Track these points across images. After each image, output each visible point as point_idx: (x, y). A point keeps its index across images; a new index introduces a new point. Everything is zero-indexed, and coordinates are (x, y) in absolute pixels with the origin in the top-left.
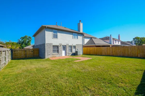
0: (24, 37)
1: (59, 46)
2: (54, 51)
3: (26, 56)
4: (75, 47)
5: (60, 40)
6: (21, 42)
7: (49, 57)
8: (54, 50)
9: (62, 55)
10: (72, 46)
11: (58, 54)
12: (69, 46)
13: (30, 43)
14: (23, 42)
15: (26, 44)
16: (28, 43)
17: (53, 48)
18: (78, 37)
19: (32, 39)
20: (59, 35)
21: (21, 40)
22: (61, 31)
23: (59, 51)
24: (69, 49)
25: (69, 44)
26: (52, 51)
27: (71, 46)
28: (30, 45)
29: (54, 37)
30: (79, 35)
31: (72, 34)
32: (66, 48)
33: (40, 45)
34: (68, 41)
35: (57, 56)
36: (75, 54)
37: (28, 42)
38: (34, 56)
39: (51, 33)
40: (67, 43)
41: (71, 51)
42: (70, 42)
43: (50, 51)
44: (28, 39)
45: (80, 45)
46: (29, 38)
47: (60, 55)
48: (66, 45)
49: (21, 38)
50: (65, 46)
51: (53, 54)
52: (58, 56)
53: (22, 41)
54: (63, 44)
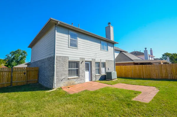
0: (16, 51)
1: (80, 63)
2: (70, 72)
3: (11, 82)
4: (104, 65)
5: (81, 50)
6: (11, 59)
7: (62, 85)
8: (72, 70)
9: (84, 80)
10: (101, 64)
11: (79, 79)
12: (96, 63)
13: (24, 61)
14: (14, 59)
15: (18, 61)
16: (20, 60)
17: (69, 67)
18: (108, 49)
19: (27, 55)
20: (80, 41)
21: (10, 56)
22: (83, 36)
23: (80, 73)
24: (96, 69)
25: (96, 60)
26: (67, 72)
27: (99, 63)
28: (24, 62)
29: (71, 45)
30: (109, 44)
31: (99, 41)
32: (91, 66)
33: (42, 61)
34: (94, 54)
35: (76, 83)
36: (107, 77)
37: (22, 59)
38: (28, 83)
39: (66, 36)
40: (93, 58)
41: (99, 71)
42: (97, 56)
43: (63, 72)
44: (21, 54)
45: (112, 61)
46: (23, 52)
47: (81, 80)
48: (90, 60)
49: (11, 53)
50: (89, 63)
51: (69, 78)
52: (79, 82)
53: (12, 57)
54: (86, 60)
